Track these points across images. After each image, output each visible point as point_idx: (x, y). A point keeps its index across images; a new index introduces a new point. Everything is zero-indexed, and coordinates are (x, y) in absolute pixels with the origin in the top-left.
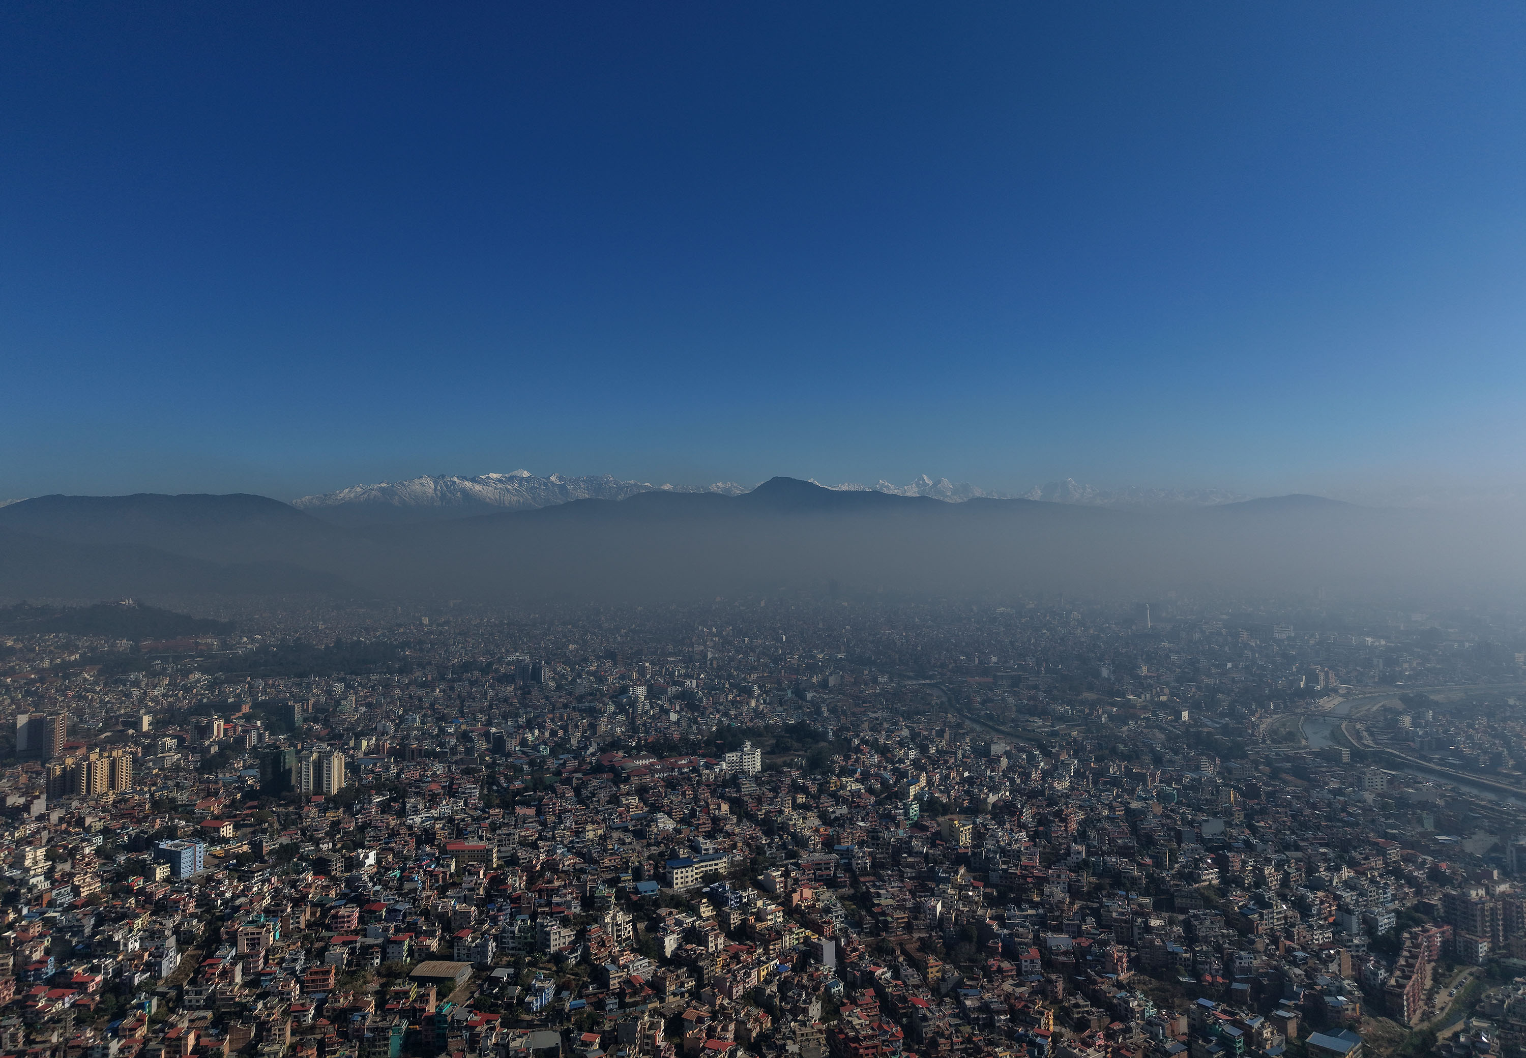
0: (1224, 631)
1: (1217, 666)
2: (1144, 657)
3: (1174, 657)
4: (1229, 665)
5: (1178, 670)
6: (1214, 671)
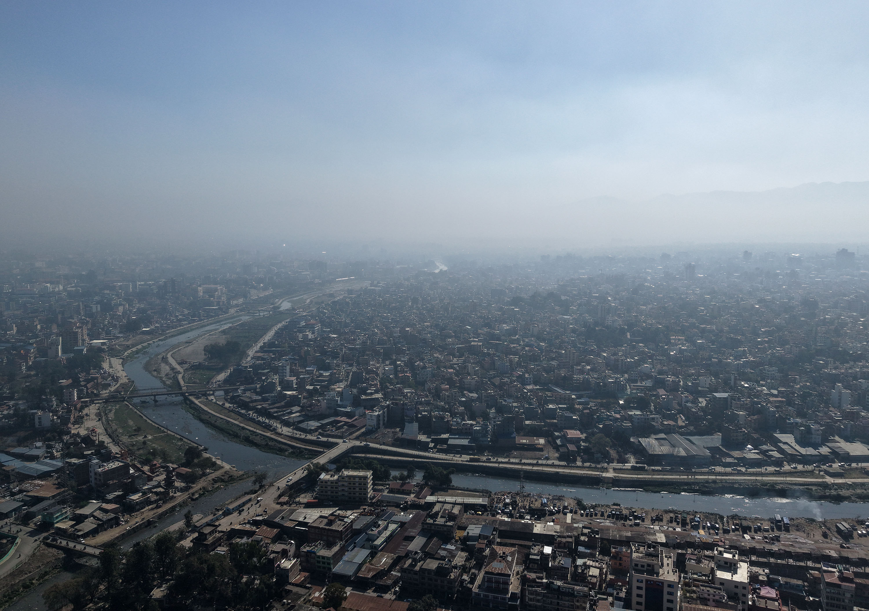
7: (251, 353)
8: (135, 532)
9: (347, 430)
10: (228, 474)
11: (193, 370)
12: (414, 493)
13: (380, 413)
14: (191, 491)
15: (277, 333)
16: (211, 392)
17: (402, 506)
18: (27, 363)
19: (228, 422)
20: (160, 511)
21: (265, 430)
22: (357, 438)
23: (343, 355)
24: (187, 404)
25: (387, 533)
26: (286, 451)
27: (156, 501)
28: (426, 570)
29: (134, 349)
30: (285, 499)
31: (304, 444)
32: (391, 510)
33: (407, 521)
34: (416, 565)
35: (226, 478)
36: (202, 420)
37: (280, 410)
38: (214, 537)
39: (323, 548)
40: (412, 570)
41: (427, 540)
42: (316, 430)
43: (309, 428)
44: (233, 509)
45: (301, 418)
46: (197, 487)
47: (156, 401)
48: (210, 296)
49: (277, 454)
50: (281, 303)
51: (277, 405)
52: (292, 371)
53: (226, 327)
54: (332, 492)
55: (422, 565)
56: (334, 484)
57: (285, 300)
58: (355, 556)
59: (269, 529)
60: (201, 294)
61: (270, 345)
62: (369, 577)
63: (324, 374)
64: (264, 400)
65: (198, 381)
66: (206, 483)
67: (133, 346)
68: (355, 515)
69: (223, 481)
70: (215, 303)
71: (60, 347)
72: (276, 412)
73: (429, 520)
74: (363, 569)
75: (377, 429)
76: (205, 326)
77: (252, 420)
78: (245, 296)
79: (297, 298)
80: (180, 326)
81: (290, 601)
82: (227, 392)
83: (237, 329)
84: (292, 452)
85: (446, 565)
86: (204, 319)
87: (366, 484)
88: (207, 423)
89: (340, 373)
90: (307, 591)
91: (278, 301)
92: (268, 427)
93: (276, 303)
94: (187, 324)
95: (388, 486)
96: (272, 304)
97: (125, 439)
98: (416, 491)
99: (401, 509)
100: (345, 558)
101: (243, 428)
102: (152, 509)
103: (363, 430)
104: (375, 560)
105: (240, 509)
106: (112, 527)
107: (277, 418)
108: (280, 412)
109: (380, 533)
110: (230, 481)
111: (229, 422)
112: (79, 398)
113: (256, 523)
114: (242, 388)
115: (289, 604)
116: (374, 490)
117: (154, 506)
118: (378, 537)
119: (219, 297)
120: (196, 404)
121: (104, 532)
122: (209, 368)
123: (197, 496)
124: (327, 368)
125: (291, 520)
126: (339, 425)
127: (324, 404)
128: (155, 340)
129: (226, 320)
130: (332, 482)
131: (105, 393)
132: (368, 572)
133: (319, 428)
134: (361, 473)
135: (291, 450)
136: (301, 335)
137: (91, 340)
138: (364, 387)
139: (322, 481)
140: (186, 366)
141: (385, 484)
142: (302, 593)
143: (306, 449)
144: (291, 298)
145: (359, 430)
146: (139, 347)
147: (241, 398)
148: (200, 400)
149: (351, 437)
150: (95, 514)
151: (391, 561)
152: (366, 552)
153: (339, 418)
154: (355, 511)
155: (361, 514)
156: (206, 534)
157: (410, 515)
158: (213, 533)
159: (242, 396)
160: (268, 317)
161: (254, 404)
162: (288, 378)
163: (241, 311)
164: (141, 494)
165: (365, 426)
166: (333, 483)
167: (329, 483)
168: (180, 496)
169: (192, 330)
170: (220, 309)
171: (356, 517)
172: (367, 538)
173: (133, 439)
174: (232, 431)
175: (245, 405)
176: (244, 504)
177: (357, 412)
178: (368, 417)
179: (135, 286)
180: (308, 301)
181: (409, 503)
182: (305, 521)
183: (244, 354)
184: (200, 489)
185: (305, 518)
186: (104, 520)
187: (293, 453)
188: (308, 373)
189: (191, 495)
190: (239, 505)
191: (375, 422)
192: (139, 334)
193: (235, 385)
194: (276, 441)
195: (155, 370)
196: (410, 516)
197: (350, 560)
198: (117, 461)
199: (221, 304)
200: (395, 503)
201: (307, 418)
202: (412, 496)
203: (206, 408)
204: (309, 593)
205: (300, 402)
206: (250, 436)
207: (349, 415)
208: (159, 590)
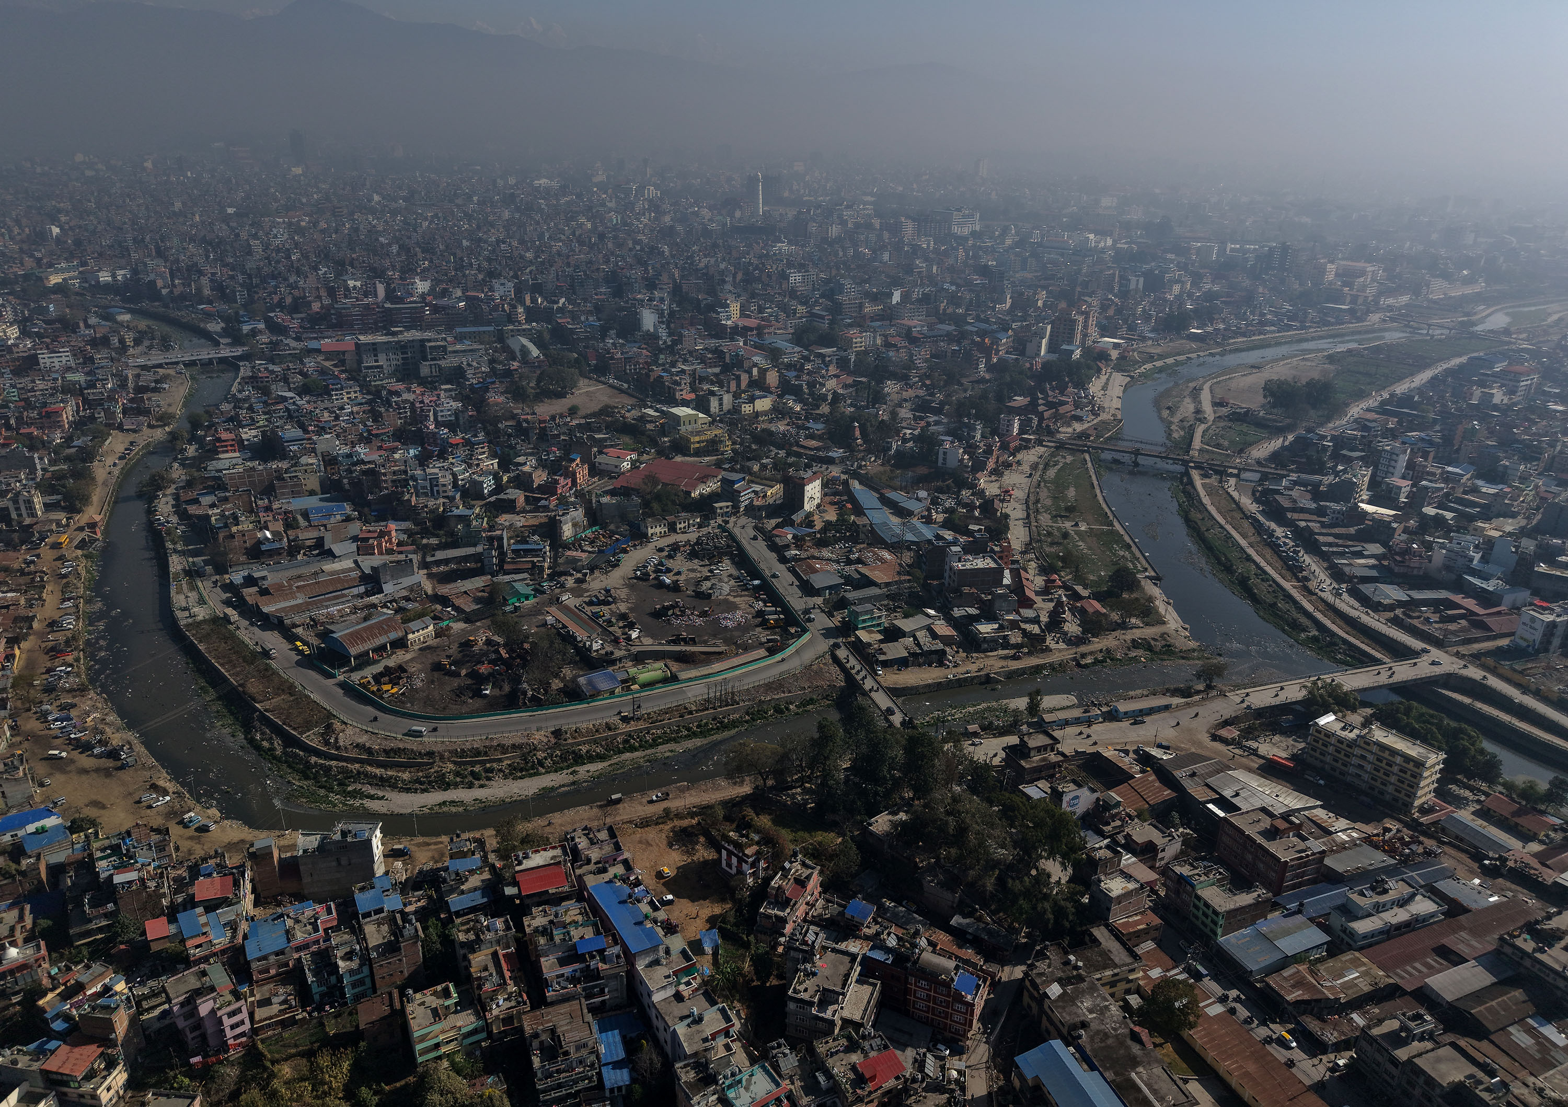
0: (876, 222)
1: (875, 298)
2: (740, 276)
3: (795, 278)
4: (896, 297)
5: (801, 309)
6: (869, 309)
7: (1356, 411)
8: (960, 686)
9: (1463, 630)
10: (1165, 640)
11: (1230, 420)
12: (1542, 842)
13: (1559, 620)
14: (1083, 649)
15: (1434, 378)
16: (1235, 471)
17: (1487, 862)
18: (989, 359)
19: (1229, 536)
20: (1015, 665)
21: (1288, 574)
22: (1476, 658)
23: (1554, 457)
24: (1182, 482)
25: (1399, 916)
26: (1304, 630)
27: (1018, 646)
28: (1419, 1071)
29: (1159, 364)
30: (1231, 733)
31: (1348, 629)
32: (1449, 859)
33: (1473, 906)
34: (1404, 1043)
35: (1158, 645)
36: (1188, 521)
37: (1340, 542)
38: (1044, 759)
39: (1220, 883)
40: (1387, 1051)
41: (1493, 984)
42: (1391, 608)
43: (1376, 599)
44: (1126, 713)
45: (1374, 573)
46: (1098, 644)
47: (1136, 464)
48: (1345, 284)
49: (1284, 631)
50: (1489, 315)
51: (1336, 531)
52: (1410, 465)
53: (1341, 348)
54: (1336, 760)
55: (1420, 1055)
56: (1344, 747)
57: (1501, 309)
58: (1287, 933)
59: (1157, 784)
60: (1330, 277)
61: (1406, 400)
62: (1288, 998)
63: (1484, 490)
64: (1321, 512)
65: (1226, 443)
66: (1117, 643)
67: (1161, 357)
68: (1355, 835)
69: (1150, 648)
70: (1348, 299)
71: (1044, 342)
72: (1330, 545)
73: (1525, 940)
74: (1286, 973)
75: (1538, 652)
76: (1307, 340)
77: (1274, 546)
78: (1417, 293)
79: (1533, 309)
80: (1260, 333)
81: (1080, 964)
82: (1265, 477)
83: (1362, 356)
84: (1314, 637)
85: (1487, 1090)
86: (1310, 327)
87: (1417, 776)
88: (1194, 528)
89: (1519, 496)
90: (1129, 960)
91: (1483, 310)
92: (1294, 570)
93: (1475, 314)
94: (1274, 332)
95: (1483, 798)
96: (1467, 314)
97: (1045, 519)
98: (1552, 840)
99: (1483, 866)
100: (1263, 926)
101: (1249, 558)
102: (1005, 658)
103: (1504, 642)
104: (1330, 963)
105: (1137, 718)
106: (930, 665)
107: (1324, 557)
108: (1337, 545)
109: (1379, 908)
110: (1164, 653)
111: (1231, 537)
112: (1022, 431)
113: (1145, 759)
114: (1294, 476)
115: (1076, 968)
116: (1441, 792)
117: (1011, 652)
118: (1370, 915)
119: (1363, 288)
120: (1194, 488)
121: (916, 669)
122: (1260, 424)
123: (1089, 660)
124: (1494, 476)
125: (1207, 785)
126: (1449, 612)
127: (1439, 556)
128: (1201, 354)
129: (1353, 333)
130: (1341, 741)
131: (1065, 432)
132: (1293, 986)
133: (1400, 604)
134: (1413, 750)
135: (1314, 633)
136: (1477, 392)
137: (1103, 336)
138: (1556, 546)
139: (1320, 730)
140: (1224, 411)
141: (1479, 790)
142: (1117, 960)
143: (1345, 641)
144: (1519, 306)
145: (1495, 638)
146: (1170, 361)
147: (1277, 497)
148: (1207, 481)
149: (1463, 650)
150: (918, 634)
151: (1366, 988)
152: (1317, 937)
153: (1458, 598)
154: (1358, 825)
155: (1368, 840)
156: (1030, 749)
157: (1491, 896)
158: (1045, 750)
159: (1282, 494)
160: (1440, 340)
161: (1296, 516)
162: (1397, 481)
163: (1392, 320)
164: (996, 626)
165: (1513, 634)
166: (1342, 743)
167: (1333, 741)
168: (1060, 650)
169: (1278, 344)
170: (1352, 312)
171: (1353, 840)
172: (1343, 905)
173: (1056, 522)
174: (1226, 558)
175: (1277, 513)
176: (1151, 711)
177: (1508, 599)
178: (1525, 619)
179: (1222, 251)
180: (1555, 317)
181: (1511, 864)
182: (1234, 800)
183: (1338, 410)
184: (1101, 651)
185: (1237, 795)
186: (925, 648)
187: (1315, 639)
188: (1447, 478)
189: (1078, 656)
190: (1141, 711)
191: (1538, 636)
192: (1183, 338)
193: (1284, 467)
194: (1295, 602)
195: (1169, 408)
196: (1491, 899)
197: (1270, 936)
198: (991, 557)
199: (1360, 301)
200: (1476, 847)
201: (1386, 575)
202: (1535, 847)
203: (1206, 500)
204: (1131, 967)
205: (1391, 536)
206: (1253, 577)
207: (1486, 599)
208: (890, 817)
